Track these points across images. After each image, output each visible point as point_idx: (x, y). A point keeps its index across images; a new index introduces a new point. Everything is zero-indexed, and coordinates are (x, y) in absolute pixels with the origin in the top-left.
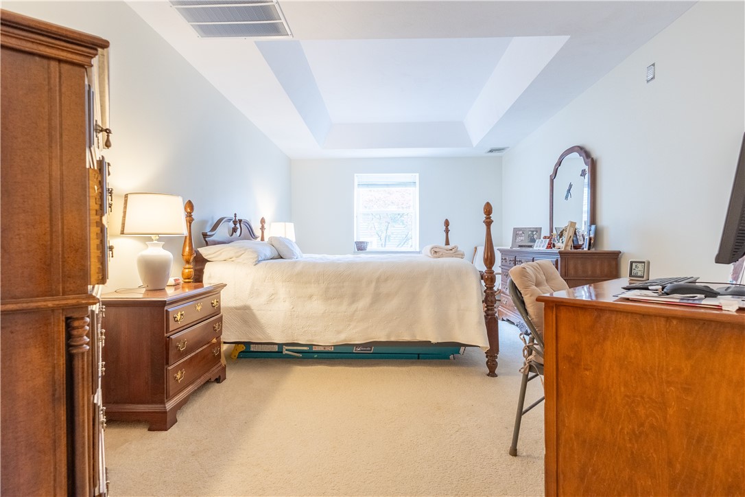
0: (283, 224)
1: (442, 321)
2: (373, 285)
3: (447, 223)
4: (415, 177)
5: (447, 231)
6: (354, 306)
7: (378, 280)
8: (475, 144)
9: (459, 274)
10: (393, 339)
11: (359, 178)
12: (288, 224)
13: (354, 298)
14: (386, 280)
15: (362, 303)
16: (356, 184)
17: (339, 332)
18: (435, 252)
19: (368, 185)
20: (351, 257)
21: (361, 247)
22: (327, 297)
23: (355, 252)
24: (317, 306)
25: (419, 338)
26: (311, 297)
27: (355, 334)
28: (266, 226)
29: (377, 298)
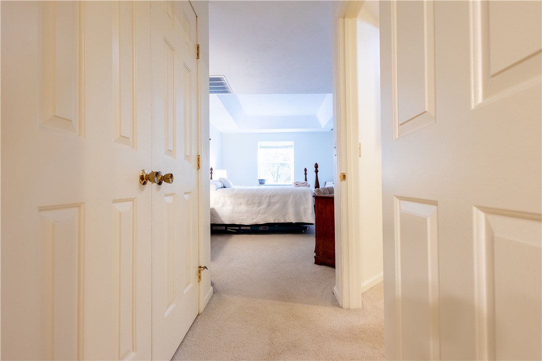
0: (221, 170)
1: (297, 213)
2: (268, 198)
3: (306, 170)
4: (292, 143)
5: (306, 174)
6: (259, 208)
7: (270, 197)
8: (323, 127)
9: (305, 193)
10: (276, 222)
11: (260, 144)
12: (223, 170)
13: (260, 204)
14: (273, 196)
15: (264, 206)
16: (259, 146)
17: (253, 219)
18: (297, 184)
19: (265, 147)
20: (257, 187)
21: (262, 182)
22: (248, 204)
23: (258, 186)
24: (243, 208)
25: (288, 221)
26: (241, 204)
27: (260, 220)
28: (213, 172)
29: (269, 204)
